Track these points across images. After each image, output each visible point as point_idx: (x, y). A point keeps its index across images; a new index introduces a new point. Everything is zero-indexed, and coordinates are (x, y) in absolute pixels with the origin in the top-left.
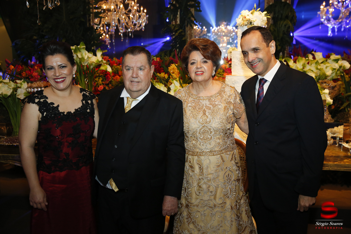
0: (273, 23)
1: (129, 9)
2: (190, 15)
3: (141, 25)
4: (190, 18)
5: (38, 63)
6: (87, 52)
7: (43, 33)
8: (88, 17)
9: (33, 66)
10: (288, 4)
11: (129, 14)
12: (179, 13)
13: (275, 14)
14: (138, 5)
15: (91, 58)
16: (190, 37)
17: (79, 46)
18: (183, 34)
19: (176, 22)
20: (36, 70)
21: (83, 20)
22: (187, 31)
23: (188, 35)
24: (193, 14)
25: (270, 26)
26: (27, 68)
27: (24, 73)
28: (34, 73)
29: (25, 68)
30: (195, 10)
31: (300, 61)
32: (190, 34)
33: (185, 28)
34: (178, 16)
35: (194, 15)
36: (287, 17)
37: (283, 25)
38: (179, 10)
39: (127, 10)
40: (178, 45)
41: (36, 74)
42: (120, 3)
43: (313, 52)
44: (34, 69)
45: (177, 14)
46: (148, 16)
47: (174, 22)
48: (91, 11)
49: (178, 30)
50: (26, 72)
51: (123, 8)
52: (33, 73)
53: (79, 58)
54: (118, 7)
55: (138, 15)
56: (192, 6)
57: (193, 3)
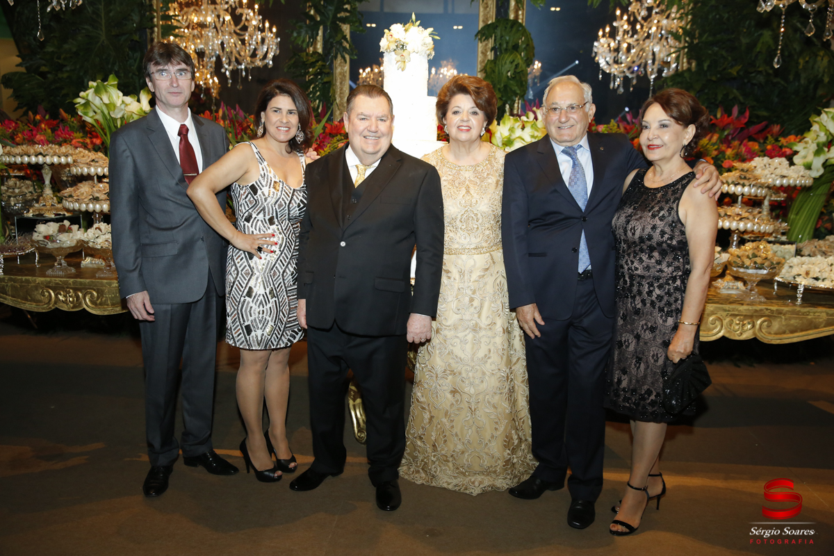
0: (492, 59)
1: (242, 24)
2: (339, 36)
3: (265, 56)
4: (341, 44)
5: (47, 117)
6: (121, 94)
7: (59, 61)
8: (148, 34)
9: (36, 124)
10: (521, 25)
11: (244, 35)
12: (320, 33)
13: (495, 40)
14: (261, 17)
15: (130, 104)
16: (340, 79)
17: (105, 83)
18: (327, 71)
19: (315, 48)
20: (42, 131)
21: (136, 38)
22: (336, 68)
23: (337, 75)
24: (346, 36)
25: (487, 64)
26: (26, 127)
27: (20, 135)
28: (38, 137)
29: (21, 126)
30: (351, 29)
31: (506, 122)
32: (340, 73)
33: (332, 63)
34: (320, 38)
35: (348, 37)
36: (516, 48)
37: (508, 62)
38: (321, 27)
39: (238, 27)
40: (318, 93)
41: (42, 138)
42: (225, 12)
43: (534, 109)
44: (40, 130)
45: (317, 34)
46: (279, 39)
47: (311, 49)
48: (156, 23)
49: (317, 61)
50: (23, 133)
51: (232, 23)
52: (37, 135)
53: (104, 104)
54: (221, 19)
55: (260, 37)
56: (344, 20)
57: (348, 14)
